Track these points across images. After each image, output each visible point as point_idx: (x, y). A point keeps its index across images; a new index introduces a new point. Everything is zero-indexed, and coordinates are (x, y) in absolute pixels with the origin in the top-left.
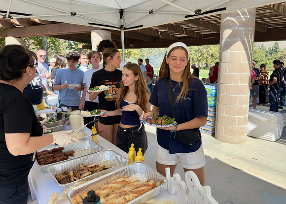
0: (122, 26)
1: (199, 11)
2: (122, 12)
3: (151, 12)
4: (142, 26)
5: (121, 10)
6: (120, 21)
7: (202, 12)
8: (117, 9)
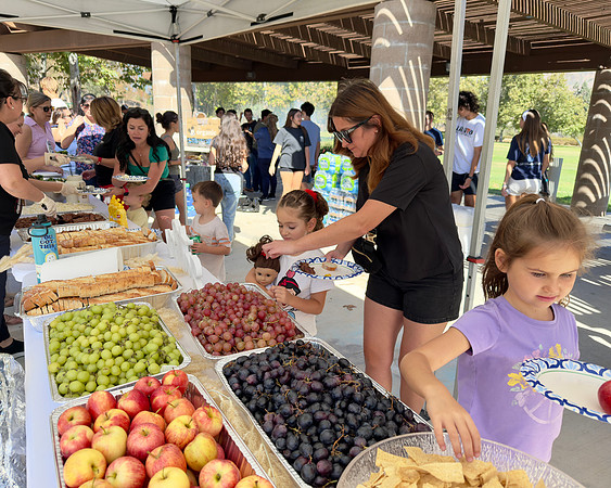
0: (175, 36)
1: (263, 15)
2: (174, 10)
3: (210, 14)
4: (201, 37)
5: (172, 7)
6: (171, 27)
7: (266, 18)
8: (166, 6)
